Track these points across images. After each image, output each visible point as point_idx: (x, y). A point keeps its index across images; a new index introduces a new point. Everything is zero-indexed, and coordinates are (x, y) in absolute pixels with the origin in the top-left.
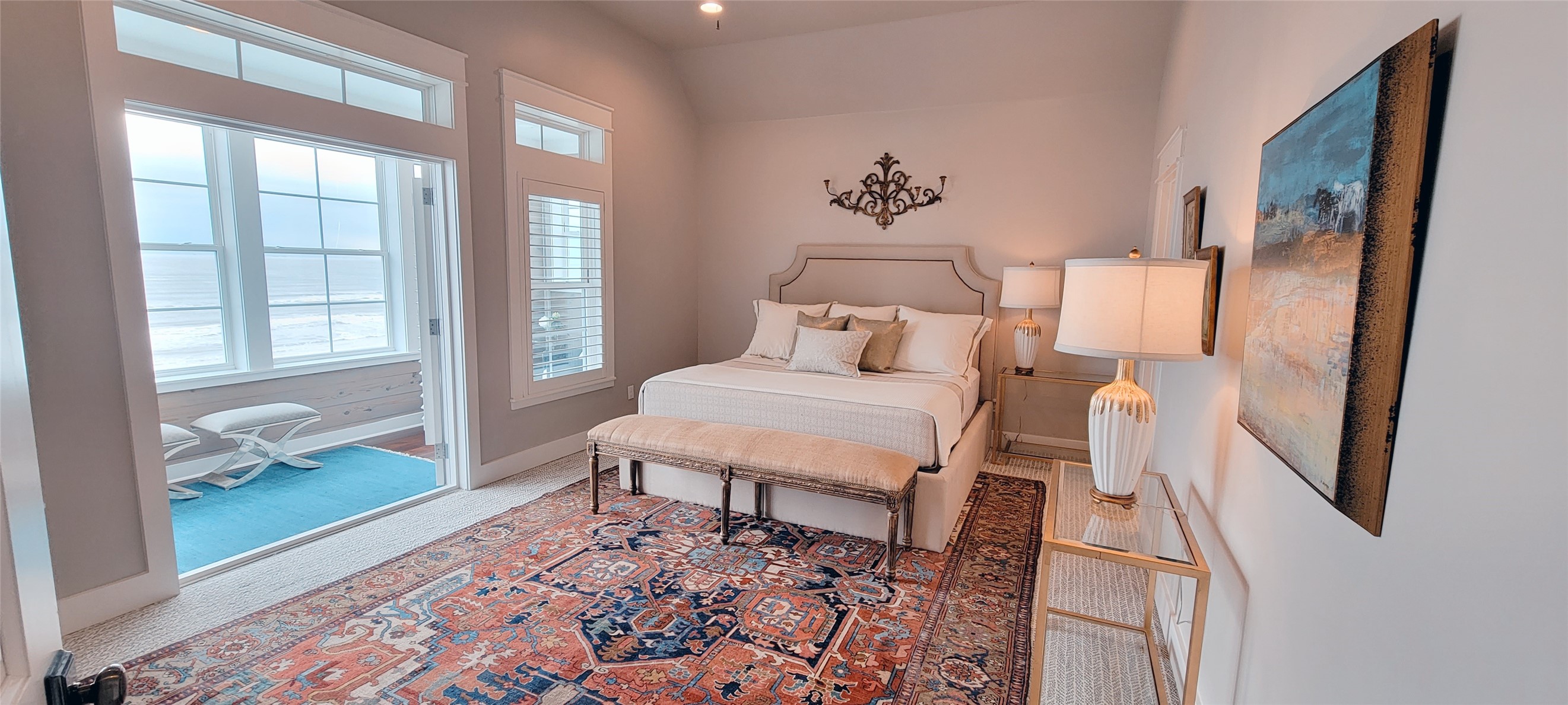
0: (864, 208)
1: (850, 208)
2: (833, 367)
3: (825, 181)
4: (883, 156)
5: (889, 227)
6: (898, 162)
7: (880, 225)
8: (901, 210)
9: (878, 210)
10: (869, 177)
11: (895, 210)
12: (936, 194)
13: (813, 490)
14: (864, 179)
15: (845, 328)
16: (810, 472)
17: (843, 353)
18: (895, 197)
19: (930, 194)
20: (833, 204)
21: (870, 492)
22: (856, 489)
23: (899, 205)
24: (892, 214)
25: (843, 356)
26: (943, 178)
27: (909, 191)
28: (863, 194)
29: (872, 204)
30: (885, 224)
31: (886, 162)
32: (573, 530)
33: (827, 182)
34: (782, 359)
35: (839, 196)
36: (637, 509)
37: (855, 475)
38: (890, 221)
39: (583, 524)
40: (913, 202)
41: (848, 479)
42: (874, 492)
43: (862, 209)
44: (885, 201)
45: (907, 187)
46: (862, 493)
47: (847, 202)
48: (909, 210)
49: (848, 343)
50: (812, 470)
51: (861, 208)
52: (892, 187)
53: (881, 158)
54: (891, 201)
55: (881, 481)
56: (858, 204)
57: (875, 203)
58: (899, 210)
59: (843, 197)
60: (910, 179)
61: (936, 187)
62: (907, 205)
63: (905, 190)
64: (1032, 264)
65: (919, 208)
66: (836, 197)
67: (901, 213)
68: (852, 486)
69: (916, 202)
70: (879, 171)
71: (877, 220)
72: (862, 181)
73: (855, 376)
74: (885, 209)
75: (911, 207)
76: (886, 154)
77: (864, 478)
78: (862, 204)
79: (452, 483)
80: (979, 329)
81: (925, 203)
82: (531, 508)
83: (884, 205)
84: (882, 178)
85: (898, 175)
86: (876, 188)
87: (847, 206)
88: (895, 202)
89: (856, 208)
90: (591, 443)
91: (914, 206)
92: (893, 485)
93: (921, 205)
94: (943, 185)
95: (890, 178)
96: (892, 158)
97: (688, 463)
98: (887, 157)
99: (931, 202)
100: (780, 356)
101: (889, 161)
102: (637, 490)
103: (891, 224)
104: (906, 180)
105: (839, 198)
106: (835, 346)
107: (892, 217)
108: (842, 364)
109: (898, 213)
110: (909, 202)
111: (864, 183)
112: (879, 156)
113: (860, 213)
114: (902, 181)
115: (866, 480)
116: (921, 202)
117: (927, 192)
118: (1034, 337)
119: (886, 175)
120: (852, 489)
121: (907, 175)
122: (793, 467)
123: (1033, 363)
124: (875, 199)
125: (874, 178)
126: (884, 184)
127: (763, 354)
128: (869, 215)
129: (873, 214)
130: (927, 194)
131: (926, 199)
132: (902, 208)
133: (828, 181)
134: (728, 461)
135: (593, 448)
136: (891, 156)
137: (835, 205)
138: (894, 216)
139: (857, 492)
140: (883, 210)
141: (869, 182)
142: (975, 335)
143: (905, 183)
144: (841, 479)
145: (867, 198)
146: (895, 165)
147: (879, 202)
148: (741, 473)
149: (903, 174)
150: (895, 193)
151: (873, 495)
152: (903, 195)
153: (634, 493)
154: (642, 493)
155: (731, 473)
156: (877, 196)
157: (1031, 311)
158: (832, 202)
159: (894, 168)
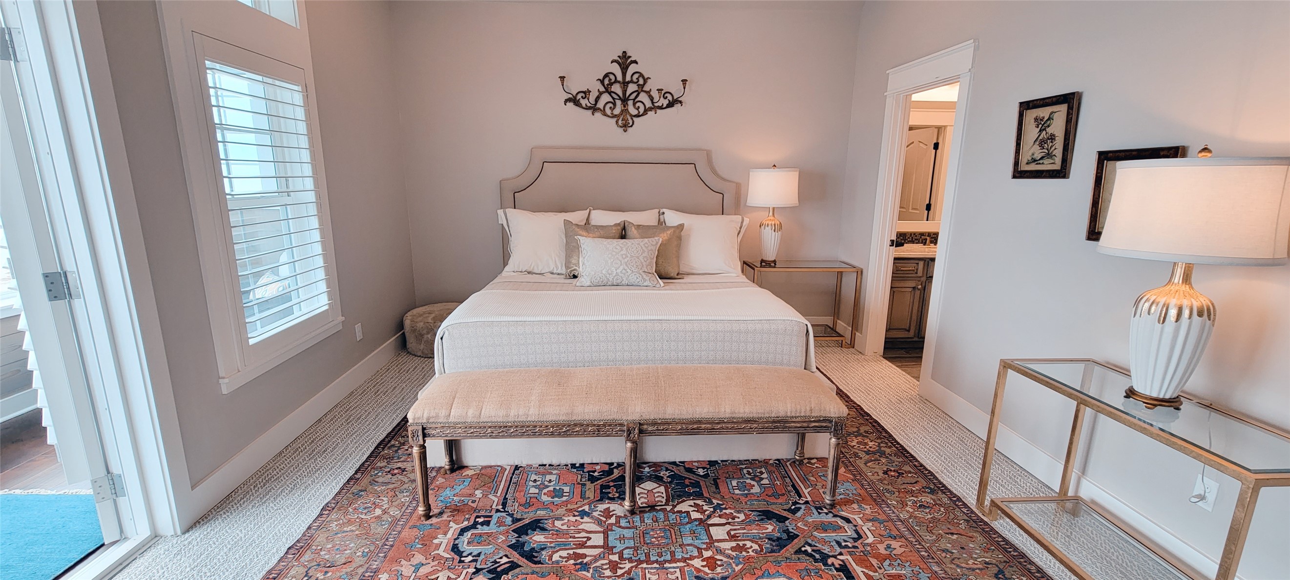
0: (602, 109)
1: (588, 108)
2: (634, 278)
3: (560, 77)
4: (621, 55)
5: (630, 130)
6: (635, 62)
7: (621, 127)
8: (641, 112)
9: (617, 111)
10: (606, 76)
11: (635, 112)
12: (675, 98)
13: (749, 431)
14: (601, 78)
15: (623, 237)
16: (745, 413)
17: (642, 263)
18: (634, 100)
19: (670, 97)
20: (568, 104)
21: (814, 421)
22: (798, 422)
23: (639, 107)
24: (632, 116)
25: (643, 266)
26: (684, 81)
27: (648, 93)
28: (601, 93)
29: (611, 105)
30: (625, 126)
31: (624, 61)
32: (419, 558)
33: (562, 78)
34: (552, 273)
35: (574, 95)
36: (479, 493)
37: (798, 407)
38: (631, 124)
39: (427, 543)
40: (653, 105)
41: (791, 412)
42: (819, 421)
43: (601, 110)
44: (625, 101)
45: (646, 88)
46: (805, 425)
47: (584, 102)
48: (649, 113)
49: (644, 251)
50: (747, 410)
51: (599, 109)
52: (632, 88)
53: (619, 57)
54: (630, 103)
55: (828, 409)
56: (596, 104)
57: (614, 104)
58: (639, 112)
59: (579, 97)
60: (649, 81)
61: (676, 90)
62: (647, 107)
63: (645, 92)
64: (775, 166)
65: (659, 111)
66: (570, 96)
67: (642, 115)
68: (794, 420)
69: (656, 105)
70: (616, 70)
71: (617, 122)
72: (599, 79)
73: (658, 286)
74: (625, 111)
75: (650, 109)
76: (624, 52)
77: (808, 409)
78: (600, 105)
79: (139, 532)
80: (741, 228)
81: (665, 106)
82: (321, 538)
83: (625, 107)
84: (620, 78)
85: (636, 76)
86: (617, 89)
87: (584, 106)
88: (634, 104)
89: (594, 109)
90: (415, 428)
91: (655, 108)
92: (841, 410)
93: (661, 108)
94: (684, 88)
95: (628, 78)
96: (630, 57)
97: (577, 429)
98: (625, 55)
99: (671, 105)
100: (551, 270)
101: (627, 60)
102: (456, 465)
103: (631, 126)
104: (645, 80)
105: (575, 97)
106: (632, 256)
107: (632, 119)
108: (643, 274)
109: (638, 116)
110: (648, 104)
111: (602, 82)
112: (616, 54)
113: (598, 115)
114: (641, 82)
115: (811, 410)
116: (660, 105)
117: (667, 95)
118: (779, 232)
119: (624, 74)
120: (794, 422)
121: (646, 77)
122: (723, 410)
123: (775, 255)
124: (614, 99)
125: (612, 77)
126: (625, 84)
127: (529, 270)
128: (609, 116)
129: (614, 116)
130: (667, 97)
131: (666, 102)
132: (642, 110)
133: (564, 77)
134: (636, 417)
135: (420, 433)
136: (628, 55)
137: (570, 105)
138: (635, 119)
139: (799, 425)
140: (622, 111)
141: (606, 82)
142: (738, 234)
143: (644, 84)
144: (782, 414)
145: (606, 98)
146: (633, 65)
147: (619, 102)
148: (655, 428)
149: (641, 75)
150: (635, 94)
151: (817, 424)
152: (643, 97)
153: (452, 470)
154: (463, 467)
155: (641, 432)
156: (615, 96)
157: (774, 209)
158: (566, 101)
159: (632, 69)
